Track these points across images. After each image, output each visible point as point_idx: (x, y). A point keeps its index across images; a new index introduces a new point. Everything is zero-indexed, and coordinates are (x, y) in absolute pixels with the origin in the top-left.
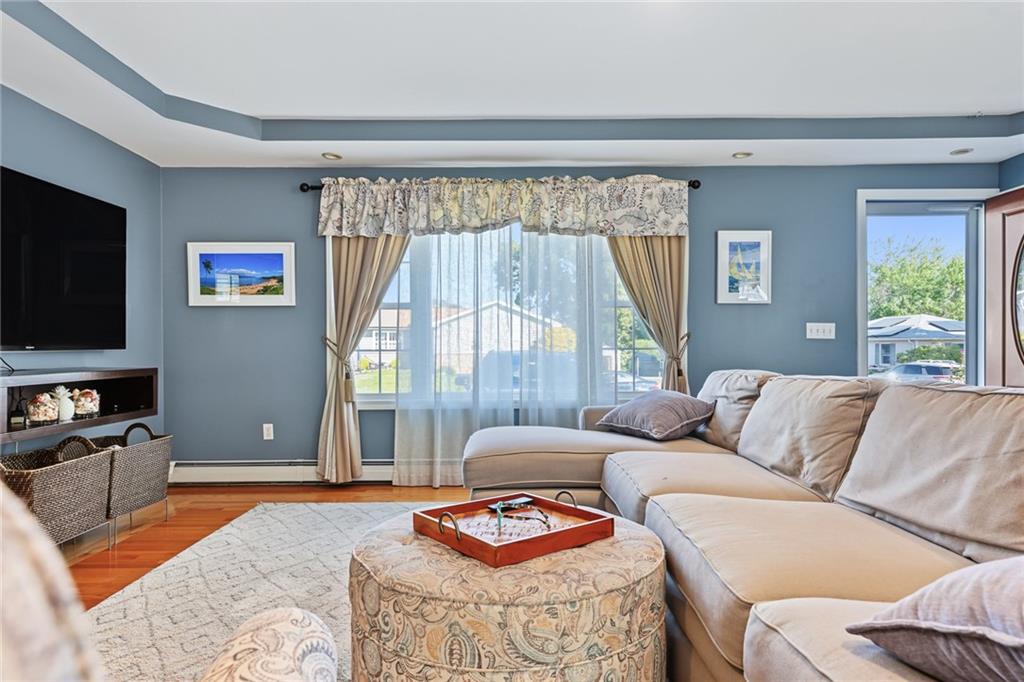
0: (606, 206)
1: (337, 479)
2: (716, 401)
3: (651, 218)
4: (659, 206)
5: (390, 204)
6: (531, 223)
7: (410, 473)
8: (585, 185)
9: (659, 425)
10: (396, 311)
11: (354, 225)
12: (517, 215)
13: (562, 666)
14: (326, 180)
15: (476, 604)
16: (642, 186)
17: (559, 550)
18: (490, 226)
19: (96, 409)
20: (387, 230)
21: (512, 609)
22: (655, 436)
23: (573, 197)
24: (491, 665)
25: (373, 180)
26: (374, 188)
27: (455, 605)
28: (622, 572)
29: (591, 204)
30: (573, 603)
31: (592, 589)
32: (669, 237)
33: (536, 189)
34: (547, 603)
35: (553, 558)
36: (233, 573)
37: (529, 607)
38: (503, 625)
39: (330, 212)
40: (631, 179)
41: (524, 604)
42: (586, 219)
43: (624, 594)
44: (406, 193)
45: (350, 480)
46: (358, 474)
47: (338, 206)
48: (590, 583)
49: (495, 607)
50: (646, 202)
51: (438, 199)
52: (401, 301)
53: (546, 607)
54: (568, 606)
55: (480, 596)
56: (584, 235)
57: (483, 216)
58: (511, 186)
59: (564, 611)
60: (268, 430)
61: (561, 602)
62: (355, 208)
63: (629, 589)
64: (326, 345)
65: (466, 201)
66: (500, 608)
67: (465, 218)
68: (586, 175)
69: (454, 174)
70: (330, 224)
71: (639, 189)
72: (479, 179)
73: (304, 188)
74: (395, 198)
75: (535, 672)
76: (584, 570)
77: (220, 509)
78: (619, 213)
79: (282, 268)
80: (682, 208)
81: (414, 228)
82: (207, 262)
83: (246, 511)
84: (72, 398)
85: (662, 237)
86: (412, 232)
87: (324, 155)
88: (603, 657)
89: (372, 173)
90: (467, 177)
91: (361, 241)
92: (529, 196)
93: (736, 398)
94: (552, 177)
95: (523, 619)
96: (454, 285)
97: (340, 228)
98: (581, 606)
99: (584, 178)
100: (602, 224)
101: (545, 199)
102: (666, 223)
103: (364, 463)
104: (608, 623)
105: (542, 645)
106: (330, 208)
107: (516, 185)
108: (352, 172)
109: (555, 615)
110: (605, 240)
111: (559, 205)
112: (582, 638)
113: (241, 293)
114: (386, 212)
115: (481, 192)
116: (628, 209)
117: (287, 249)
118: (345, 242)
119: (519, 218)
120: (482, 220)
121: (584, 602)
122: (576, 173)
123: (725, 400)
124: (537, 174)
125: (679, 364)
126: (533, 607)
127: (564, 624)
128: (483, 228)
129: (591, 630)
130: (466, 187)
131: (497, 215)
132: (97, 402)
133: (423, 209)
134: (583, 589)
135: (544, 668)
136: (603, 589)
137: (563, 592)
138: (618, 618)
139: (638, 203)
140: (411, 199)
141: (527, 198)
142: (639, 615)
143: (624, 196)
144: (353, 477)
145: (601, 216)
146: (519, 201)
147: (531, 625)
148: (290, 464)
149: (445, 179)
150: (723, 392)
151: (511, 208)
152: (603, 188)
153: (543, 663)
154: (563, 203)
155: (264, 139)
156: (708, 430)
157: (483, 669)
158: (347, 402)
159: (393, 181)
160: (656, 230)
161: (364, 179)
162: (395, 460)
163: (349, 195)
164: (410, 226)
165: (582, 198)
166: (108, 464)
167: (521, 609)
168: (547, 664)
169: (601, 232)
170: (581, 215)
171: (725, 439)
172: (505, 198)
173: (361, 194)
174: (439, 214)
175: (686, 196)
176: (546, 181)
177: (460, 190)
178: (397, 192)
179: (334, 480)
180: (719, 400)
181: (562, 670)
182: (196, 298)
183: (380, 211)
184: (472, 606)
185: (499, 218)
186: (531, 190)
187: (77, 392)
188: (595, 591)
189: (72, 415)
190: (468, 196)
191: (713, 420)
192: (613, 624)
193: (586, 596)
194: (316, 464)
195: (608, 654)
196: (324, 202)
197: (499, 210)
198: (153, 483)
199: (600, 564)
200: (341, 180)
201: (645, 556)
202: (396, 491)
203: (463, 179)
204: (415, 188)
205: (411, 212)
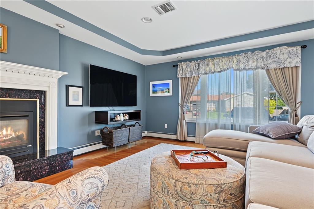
0: (265, 60)
1: (181, 139)
2: (303, 127)
3: (283, 61)
4: (287, 57)
5: (194, 68)
6: (236, 68)
7: (200, 140)
8: (256, 54)
9: (274, 134)
10: (196, 96)
11: (185, 74)
12: (232, 66)
13: (192, 203)
14: (179, 64)
15: (169, 178)
16: (280, 51)
17: (204, 168)
18: (223, 71)
19: (128, 119)
20: (194, 75)
21: (177, 182)
22: (272, 137)
23: (252, 58)
24: (172, 196)
25: (191, 62)
26: (191, 64)
27: (164, 177)
28: (218, 179)
29: (259, 60)
30: (196, 185)
31: (204, 182)
32: (292, 67)
33: (238, 58)
34: (188, 183)
35: (200, 170)
36: (147, 158)
37: (182, 183)
38: (175, 186)
39: (180, 72)
40: (275, 49)
41: (181, 182)
42: (257, 64)
43: (216, 187)
44: (199, 64)
45: (184, 140)
46: (186, 139)
47: (182, 70)
48: (205, 180)
49: (173, 180)
50: (281, 56)
51: (208, 65)
52: (198, 93)
53: (187, 184)
54: (195, 185)
55: (170, 176)
56: (256, 70)
57: (221, 68)
58: (230, 58)
59: (193, 187)
60: (166, 126)
61: (192, 184)
62: (186, 70)
63: (219, 186)
64: (179, 105)
65: (216, 64)
66: (175, 181)
67: (215, 69)
68: (257, 50)
69: (212, 57)
70: (180, 74)
71: (278, 52)
72: (220, 57)
73: (174, 66)
74: (196, 66)
75: (184, 202)
76: (205, 176)
77: (153, 143)
78: (270, 61)
79: (169, 86)
80: (298, 56)
81: (201, 73)
82: (154, 86)
83: (157, 144)
84: (123, 116)
85: (289, 67)
86: (200, 75)
87: (178, 57)
88: (207, 205)
89: (190, 60)
90: (217, 57)
91: (188, 78)
92: (236, 60)
93: (310, 126)
94: (244, 53)
95: (181, 186)
96: (213, 88)
97: (182, 75)
98: (199, 186)
99: (256, 51)
100: (263, 66)
101: (242, 60)
102: (290, 63)
103: (188, 136)
104: (209, 195)
105: (186, 195)
106: (180, 70)
107: (232, 57)
108: (185, 60)
109: (190, 187)
110: (264, 71)
111: (247, 61)
112: (199, 197)
113: (161, 93)
114: (193, 70)
115: (220, 61)
116: (274, 59)
117: (170, 82)
118: (183, 79)
119: (232, 67)
120: (221, 69)
121: (201, 186)
122: (253, 50)
123: (306, 126)
124: (239, 53)
125: (296, 113)
126: (184, 183)
127: (192, 191)
128: (221, 71)
129: (202, 195)
130: (216, 60)
131: (225, 67)
132: (128, 117)
133: (204, 68)
134: (201, 181)
135: (186, 202)
136: (207, 183)
137: (195, 181)
138: (213, 194)
139: (278, 57)
140: (200, 66)
141: (235, 61)
142: (223, 195)
143: (272, 55)
144: (185, 139)
145: (262, 63)
146: (233, 62)
147: (182, 188)
148: (170, 134)
149: (210, 59)
150: (305, 123)
151: (230, 64)
152: (264, 54)
153: (186, 201)
154: (248, 61)
155: (163, 56)
156: (299, 137)
157: (170, 197)
158: (184, 120)
159: (196, 61)
160: (286, 65)
161: (188, 62)
162: (196, 136)
163: (184, 66)
164: (200, 73)
165: (255, 58)
166: (128, 130)
167: (180, 183)
168: (187, 201)
169: (263, 68)
170: (255, 63)
171: (304, 141)
172: (228, 61)
173: (187, 66)
174: (208, 69)
175: (300, 52)
176: (242, 55)
177: (214, 61)
178: (197, 64)
179: (180, 140)
180: (304, 126)
181: (192, 204)
182: (152, 95)
183: (192, 70)
184: (168, 178)
185: (226, 68)
186: (237, 58)
187: (124, 115)
188: (205, 183)
189: (123, 119)
190: (216, 63)
191: (301, 134)
192: (211, 195)
193: (201, 184)
194: (176, 135)
195: (209, 204)
196: (178, 69)
197: (226, 65)
198: (138, 135)
199: (212, 175)
200: (182, 63)
201: (232, 176)
202: (196, 145)
203: (215, 58)
204: (202, 62)
205: (200, 69)
